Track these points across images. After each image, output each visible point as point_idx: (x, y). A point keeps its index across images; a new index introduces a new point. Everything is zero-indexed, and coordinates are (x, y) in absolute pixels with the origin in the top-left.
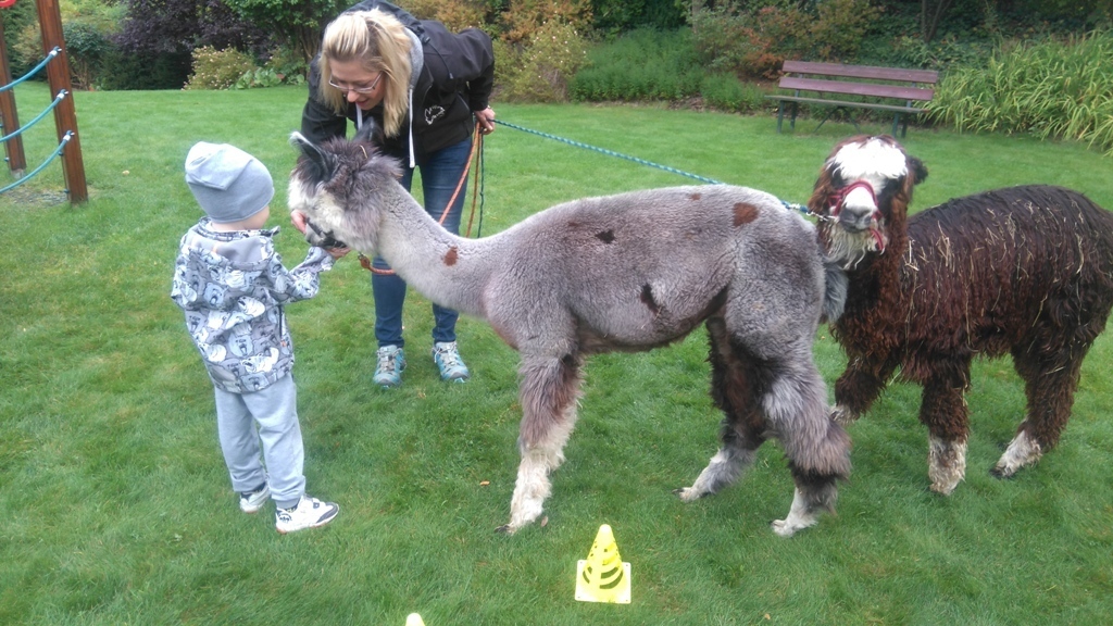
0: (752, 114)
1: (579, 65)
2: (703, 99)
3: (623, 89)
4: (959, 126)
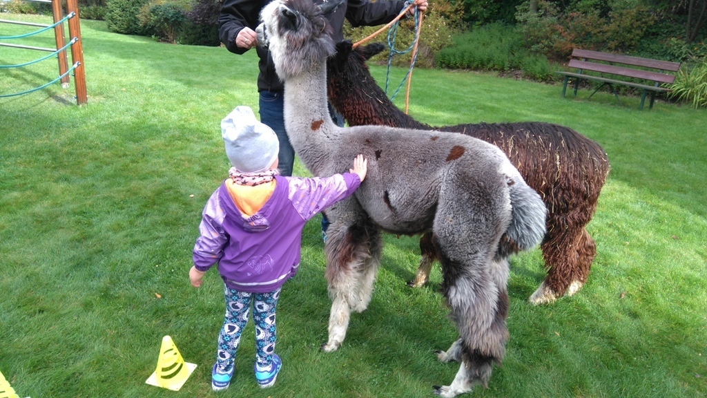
1: (444, 44)
2: (522, 72)
3: (470, 62)
4: (696, 103)
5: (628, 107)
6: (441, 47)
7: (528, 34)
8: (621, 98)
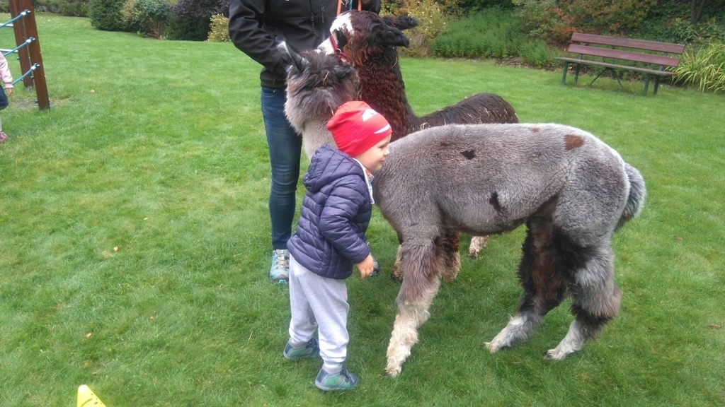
0: (553, 71)
1: (439, 32)
2: (521, 59)
3: (467, 49)
4: (702, 87)
5: (631, 93)
6: (436, 35)
7: (526, 19)
8: (624, 83)
